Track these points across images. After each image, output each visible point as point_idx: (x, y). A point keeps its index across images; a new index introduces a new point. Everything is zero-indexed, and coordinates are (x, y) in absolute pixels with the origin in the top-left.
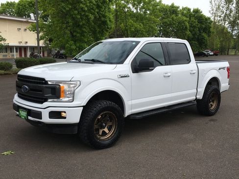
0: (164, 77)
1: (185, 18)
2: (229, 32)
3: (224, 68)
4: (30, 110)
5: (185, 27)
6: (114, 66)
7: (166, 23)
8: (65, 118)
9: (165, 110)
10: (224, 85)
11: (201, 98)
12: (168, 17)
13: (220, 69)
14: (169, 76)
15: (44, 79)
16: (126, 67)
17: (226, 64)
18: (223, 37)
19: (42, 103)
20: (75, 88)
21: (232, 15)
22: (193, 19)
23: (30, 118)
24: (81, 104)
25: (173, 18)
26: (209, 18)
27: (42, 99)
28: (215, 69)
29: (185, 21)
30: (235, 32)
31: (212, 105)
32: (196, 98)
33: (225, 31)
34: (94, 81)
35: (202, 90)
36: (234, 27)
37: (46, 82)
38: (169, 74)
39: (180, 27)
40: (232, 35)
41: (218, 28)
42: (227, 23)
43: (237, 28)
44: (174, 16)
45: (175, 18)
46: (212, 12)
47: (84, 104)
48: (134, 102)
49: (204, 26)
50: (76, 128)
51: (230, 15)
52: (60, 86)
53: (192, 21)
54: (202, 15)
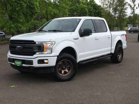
0: (95, 39)
1: (85, 6)
2: (113, 15)
3: (124, 35)
4: (24, 60)
5: (85, 12)
6: (70, 33)
7: (73, 9)
8: (47, 63)
9: (96, 59)
10: (124, 45)
11: (113, 53)
12: (73, 5)
13: (122, 35)
14: (98, 39)
15: (33, 41)
16: (76, 33)
17: (124, 32)
18: (109, 19)
19: (32, 55)
20: (53, 46)
21: (114, 3)
22: (90, 6)
23: (24, 65)
24: (56, 54)
25: (77, 6)
26: (100, 6)
27: (32, 53)
28: (119, 35)
29: (86, 7)
30: (117, 15)
31: (119, 57)
32: (111, 52)
33: (110, 14)
34: (62, 41)
35: (114, 47)
36: (116, 12)
37: (35, 43)
38: (97, 38)
39: (82, 12)
40: (115, 17)
41: (106, 12)
42: (111, 9)
43: (118, 12)
44: (77, 4)
45: (78, 6)
46: (101, 2)
47: (58, 54)
48: (81, 54)
49: (97, 11)
50: (54, 69)
51: (113, 4)
52: (43, 44)
53: (89, 8)
54: (96, 3)
